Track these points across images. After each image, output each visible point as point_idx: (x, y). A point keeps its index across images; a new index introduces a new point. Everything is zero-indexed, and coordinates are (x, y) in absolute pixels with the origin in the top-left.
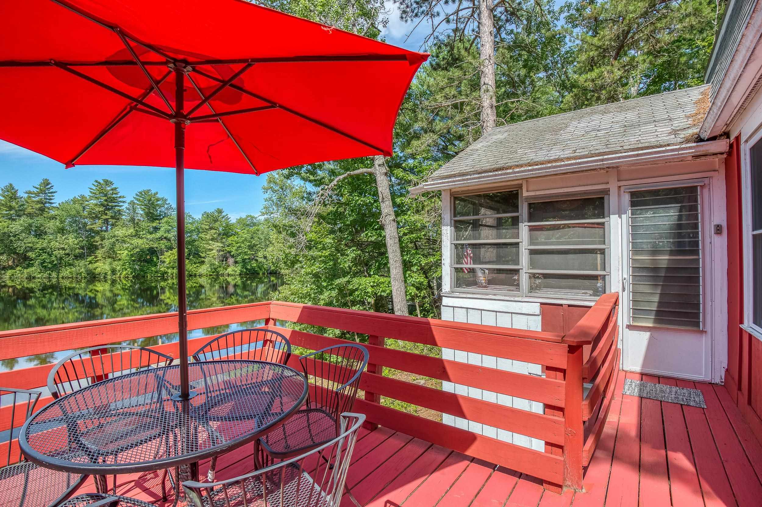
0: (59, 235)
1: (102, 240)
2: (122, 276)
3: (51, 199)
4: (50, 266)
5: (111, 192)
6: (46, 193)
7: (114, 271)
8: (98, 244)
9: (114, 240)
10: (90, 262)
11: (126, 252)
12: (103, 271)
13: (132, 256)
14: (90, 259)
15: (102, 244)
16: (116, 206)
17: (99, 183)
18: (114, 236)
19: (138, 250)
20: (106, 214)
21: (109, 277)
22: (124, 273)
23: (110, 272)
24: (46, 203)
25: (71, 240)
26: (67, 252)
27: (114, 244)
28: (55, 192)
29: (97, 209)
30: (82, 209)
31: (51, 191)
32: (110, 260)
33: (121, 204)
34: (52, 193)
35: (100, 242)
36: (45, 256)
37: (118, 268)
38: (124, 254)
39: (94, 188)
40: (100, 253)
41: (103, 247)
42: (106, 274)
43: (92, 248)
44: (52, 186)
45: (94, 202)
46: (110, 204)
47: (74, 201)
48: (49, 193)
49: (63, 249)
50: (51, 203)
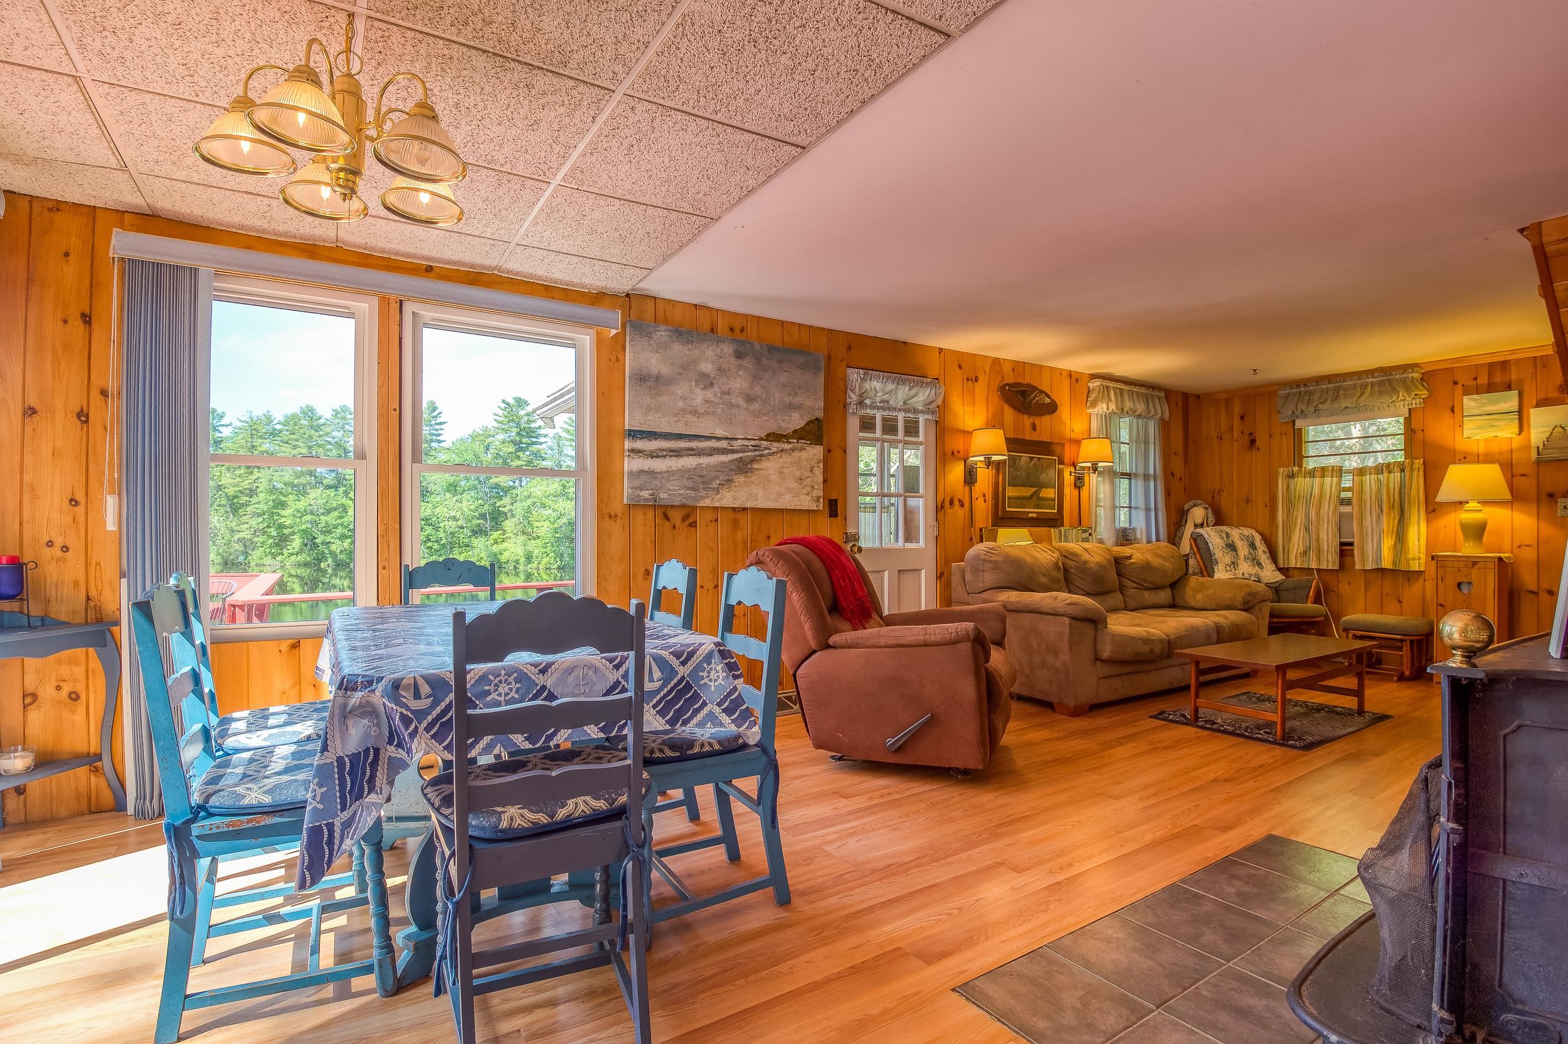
0: (448, 495)
1: (512, 504)
2: (541, 567)
3: (439, 435)
4: (436, 546)
5: (526, 418)
6: (431, 425)
7: (529, 558)
8: (506, 510)
9: (529, 502)
10: (496, 542)
11: (547, 524)
12: (513, 558)
13: (556, 531)
14: (496, 535)
15: (511, 511)
16: (534, 443)
17: (508, 404)
18: (529, 497)
19: (564, 520)
20: (519, 458)
21: (521, 568)
22: (545, 560)
23: (522, 560)
24: (431, 441)
25: (465, 503)
26: (460, 523)
27: (529, 511)
28: (444, 423)
29: (505, 450)
30: (482, 450)
31: (439, 420)
32: (522, 538)
33: (542, 440)
34: (440, 424)
35: (508, 507)
36: (429, 530)
37: (536, 552)
38: (544, 529)
39: (500, 412)
40: (509, 525)
41: (513, 516)
42: (517, 562)
43: (496, 518)
44: (440, 413)
45: (501, 437)
46: (525, 440)
47: (473, 437)
48: (436, 424)
49: (455, 519)
50: (439, 442)
